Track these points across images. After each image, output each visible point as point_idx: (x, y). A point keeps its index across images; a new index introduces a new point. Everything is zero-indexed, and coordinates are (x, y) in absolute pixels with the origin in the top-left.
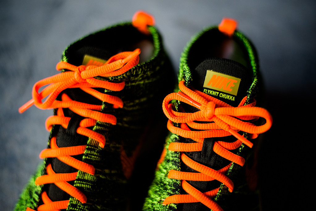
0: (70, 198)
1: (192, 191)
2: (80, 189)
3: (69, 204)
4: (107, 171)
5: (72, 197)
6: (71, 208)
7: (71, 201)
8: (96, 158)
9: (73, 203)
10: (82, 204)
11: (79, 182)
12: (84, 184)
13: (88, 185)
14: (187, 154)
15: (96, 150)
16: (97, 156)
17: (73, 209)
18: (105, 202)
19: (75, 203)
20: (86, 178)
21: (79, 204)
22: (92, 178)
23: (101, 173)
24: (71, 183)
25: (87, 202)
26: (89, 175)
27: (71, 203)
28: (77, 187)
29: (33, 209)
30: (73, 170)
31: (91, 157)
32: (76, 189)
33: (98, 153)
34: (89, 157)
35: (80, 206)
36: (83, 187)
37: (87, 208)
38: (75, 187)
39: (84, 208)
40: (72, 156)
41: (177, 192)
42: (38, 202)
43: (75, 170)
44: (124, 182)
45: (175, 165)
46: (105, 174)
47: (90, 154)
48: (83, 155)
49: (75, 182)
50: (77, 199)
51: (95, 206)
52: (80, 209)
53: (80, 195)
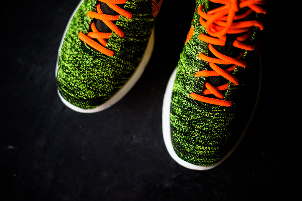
0: (112, 32)
1: (216, 69)
2: (120, 27)
3: (111, 36)
4: (141, 15)
5: (113, 32)
6: (112, 40)
7: (112, 35)
8: (134, 7)
9: (114, 36)
10: (120, 38)
11: (120, 22)
12: (123, 24)
13: (125, 25)
14: (213, 45)
15: (134, 2)
16: (134, 6)
17: (113, 40)
18: (137, 35)
19: (115, 36)
20: (125, 20)
21: (118, 38)
22: (129, 20)
23: (136, 17)
24: (114, 22)
25: (124, 36)
26: (128, 18)
27: (113, 36)
28: (118, 26)
29: (84, 34)
30: (115, 14)
31: (130, 7)
32: (117, 28)
33: (135, 4)
34: (129, 6)
35: (118, 39)
36: (122, 26)
37: (123, 40)
38: (116, 25)
39: (121, 40)
40: (116, 4)
41: (205, 69)
42: (88, 30)
43: (117, 14)
44: (153, 20)
45: (203, 49)
46: (139, 17)
47: (129, 4)
48: (124, 4)
49: (117, 22)
50: (116, 34)
51: (129, 39)
52: (118, 40)
53: (119, 32)
